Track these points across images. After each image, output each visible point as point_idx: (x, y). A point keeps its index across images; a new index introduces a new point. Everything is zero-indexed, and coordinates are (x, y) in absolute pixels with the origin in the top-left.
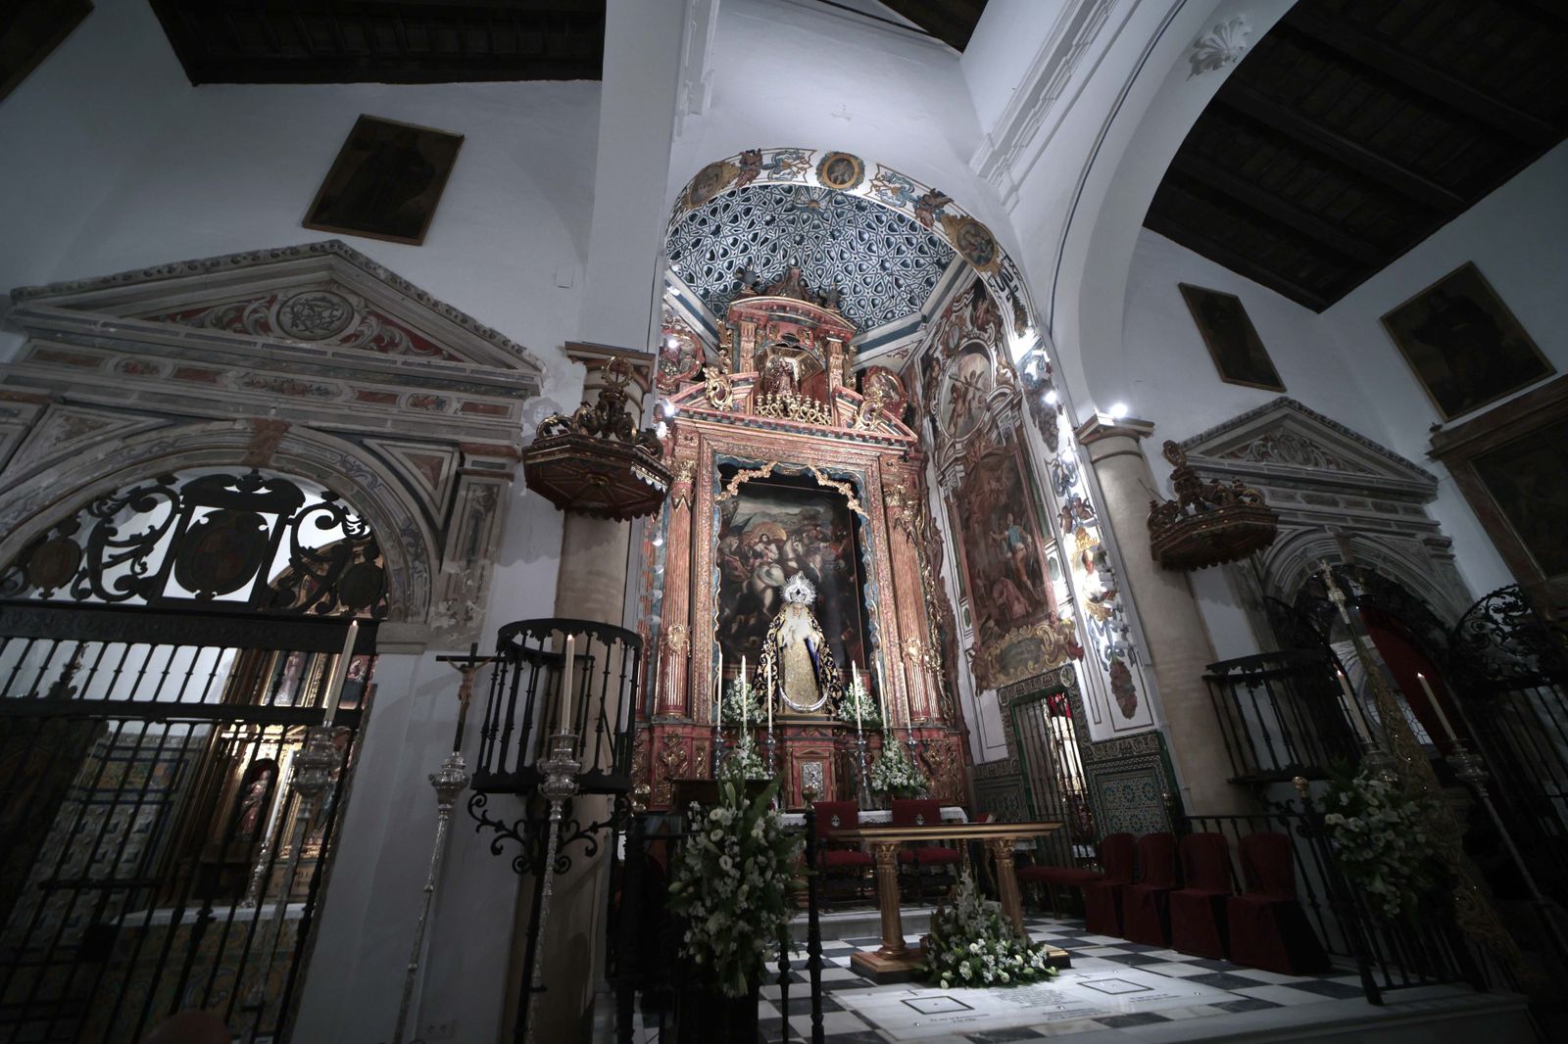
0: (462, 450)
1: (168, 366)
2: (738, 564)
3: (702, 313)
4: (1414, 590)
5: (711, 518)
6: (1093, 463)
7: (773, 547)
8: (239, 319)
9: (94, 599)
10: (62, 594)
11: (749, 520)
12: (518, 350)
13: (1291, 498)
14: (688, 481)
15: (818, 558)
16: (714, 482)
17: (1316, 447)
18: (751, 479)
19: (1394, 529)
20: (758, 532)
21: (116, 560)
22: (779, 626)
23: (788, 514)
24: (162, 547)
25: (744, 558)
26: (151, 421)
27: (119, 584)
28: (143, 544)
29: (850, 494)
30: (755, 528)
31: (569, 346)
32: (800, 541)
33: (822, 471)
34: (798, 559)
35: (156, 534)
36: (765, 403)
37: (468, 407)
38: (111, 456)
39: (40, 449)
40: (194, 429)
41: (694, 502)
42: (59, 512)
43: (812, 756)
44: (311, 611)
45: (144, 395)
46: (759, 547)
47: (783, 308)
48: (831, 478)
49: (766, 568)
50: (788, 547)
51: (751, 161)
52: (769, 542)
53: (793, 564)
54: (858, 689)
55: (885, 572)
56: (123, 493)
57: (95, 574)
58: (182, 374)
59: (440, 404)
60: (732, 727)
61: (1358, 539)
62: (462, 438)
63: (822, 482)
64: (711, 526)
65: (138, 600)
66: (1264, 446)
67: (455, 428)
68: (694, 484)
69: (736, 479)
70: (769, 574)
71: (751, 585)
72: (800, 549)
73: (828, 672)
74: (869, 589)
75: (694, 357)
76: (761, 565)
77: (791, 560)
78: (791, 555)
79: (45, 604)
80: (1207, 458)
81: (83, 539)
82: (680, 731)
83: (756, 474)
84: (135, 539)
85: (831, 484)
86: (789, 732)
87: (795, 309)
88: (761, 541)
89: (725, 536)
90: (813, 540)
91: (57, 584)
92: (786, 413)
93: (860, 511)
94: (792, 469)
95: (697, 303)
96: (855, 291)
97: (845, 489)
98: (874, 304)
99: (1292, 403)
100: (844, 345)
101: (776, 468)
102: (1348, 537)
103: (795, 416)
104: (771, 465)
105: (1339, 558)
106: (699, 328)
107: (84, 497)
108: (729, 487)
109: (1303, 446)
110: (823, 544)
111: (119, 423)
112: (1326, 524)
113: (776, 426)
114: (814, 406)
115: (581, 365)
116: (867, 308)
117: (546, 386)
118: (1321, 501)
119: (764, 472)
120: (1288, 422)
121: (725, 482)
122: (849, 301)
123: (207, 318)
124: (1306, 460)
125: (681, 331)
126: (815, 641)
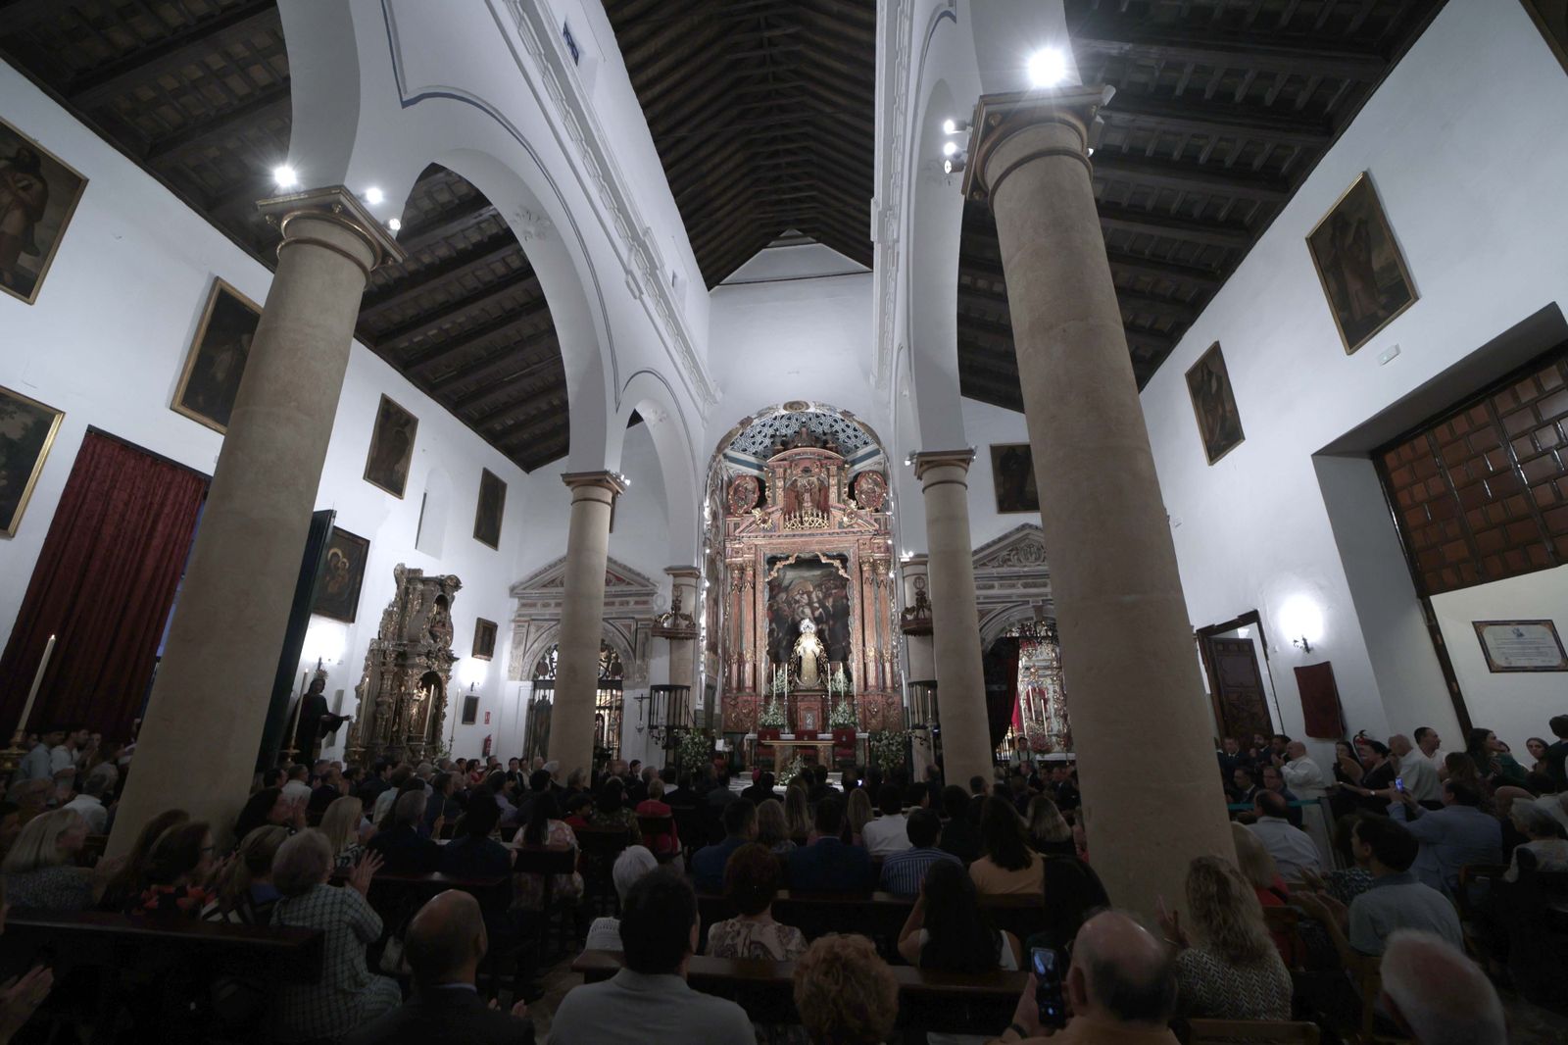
0: (637, 621)
2: (786, 608)
5: (763, 592)
6: (904, 578)
7: (805, 596)
10: (547, 678)
11: (792, 582)
12: (648, 580)
13: (1013, 586)
14: (751, 573)
15: (831, 600)
16: (765, 571)
18: (785, 565)
20: (797, 588)
23: (814, 575)
25: (789, 604)
26: (553, 623)
29: (840, 566)
30: (795, 586)
31: (666, 570)
32: (821, 591)
33: (824, 555)
34: (819, 601)
36: (790, 519)
37: (637, 603)
38: (547, 637)
39: (532, 637)
41: (754, 584)
42: (541, 655)
43: (809, 709)
44: (605, 678)
45: (550, 614)
46: (798, 597)
47: (799, 454)
48: (829, 557)
49: (801, 608)
50: (814, 596)
51: (746, 422)
52: (803, 594)
53: (816, 605)
54: (840, 675)
55: (858, 611)
56: (553, 647)
57: (552, 671)
58: (558, 605)
59: (628, 603)
60: (768, 698)
61: (1049, 606)
62: (636, 616)
63: (823, 561)
64: (763, 596)
66: (1009, 555)
67: (633, 612)
68: (754, 573)
69: (776, 567)
70: (802, 612)
71: (793, 619)
72: (821, 595)
74: (851, 619)
75: (754, 493)
76: (798, 607)
77: (815, 603)
78: (815, 600)
79: (544, 681)
81: (547, 661)
82: (749, 698)
83: (788, 562)
85: (828, 561)
86: (799, 698)
87: (806, 453)
88: (799, 593)
89: (779, 593)
90: (828, 589)
91: (545, 674)
92: (802, 523)
93: (845, 576)
94: (807, 556)
95: (752, 459)
96: (844, 431)
97: (837, 563)
98: (856, 437)
99: (1031, 526)
100: (838, 468)
101: (798, 557)
102: (1041, 606)
103: (807, 525)
104: (795, 555)
105: (1032, 618)
106: (755, 472)
107: (545, 649)
108: (772, 573)
109: (1039, 549)
110: (834, 591)
111: (546, 625)
112: (1030, 600)
113: (794, 536)
114: (818, 516)
115: (671, 576)
116: (853, 439)
117: (660, 590)
118: (1035, 586)
119: (791, 561)
120: (1030, 537)
121: (771, 569)
122: (842, 436)
123: (558, 581)
124: (1036, 559)
125: (745, 477)
126: (817, 651)
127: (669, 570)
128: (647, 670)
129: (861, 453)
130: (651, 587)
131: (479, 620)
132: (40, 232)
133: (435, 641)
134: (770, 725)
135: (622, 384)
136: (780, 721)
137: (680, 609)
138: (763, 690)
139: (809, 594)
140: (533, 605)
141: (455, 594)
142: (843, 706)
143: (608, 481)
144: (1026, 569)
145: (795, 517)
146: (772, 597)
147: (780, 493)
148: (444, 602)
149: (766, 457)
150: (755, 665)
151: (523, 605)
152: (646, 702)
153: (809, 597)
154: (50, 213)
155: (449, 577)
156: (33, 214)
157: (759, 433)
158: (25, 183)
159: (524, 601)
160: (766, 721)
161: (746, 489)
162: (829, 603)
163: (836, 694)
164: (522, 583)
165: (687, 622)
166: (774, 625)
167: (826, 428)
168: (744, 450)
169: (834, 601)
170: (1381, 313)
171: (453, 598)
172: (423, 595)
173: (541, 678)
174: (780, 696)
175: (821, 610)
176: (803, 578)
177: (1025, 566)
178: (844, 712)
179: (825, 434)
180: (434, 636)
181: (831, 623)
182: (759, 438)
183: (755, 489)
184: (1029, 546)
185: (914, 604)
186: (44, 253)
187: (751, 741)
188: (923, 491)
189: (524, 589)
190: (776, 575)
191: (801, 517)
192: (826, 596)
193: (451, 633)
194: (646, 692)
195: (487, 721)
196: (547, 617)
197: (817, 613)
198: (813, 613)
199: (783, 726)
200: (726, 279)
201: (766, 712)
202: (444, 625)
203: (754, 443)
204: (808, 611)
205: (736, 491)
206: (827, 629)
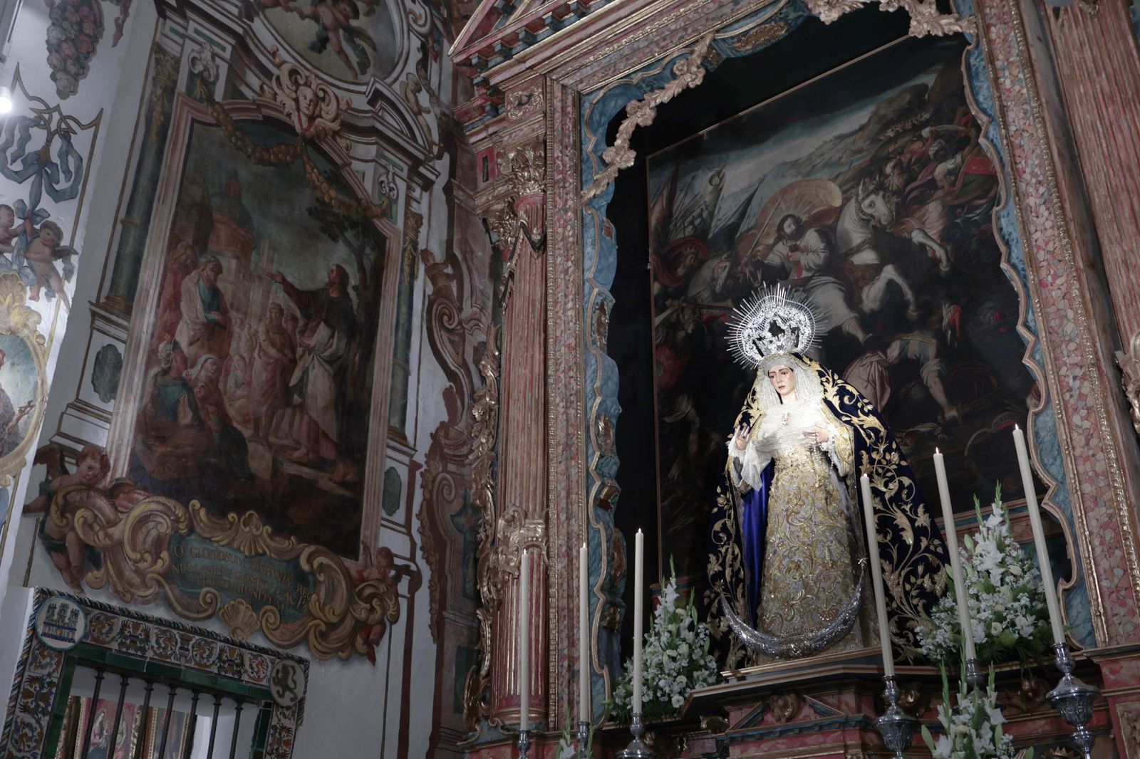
5: (580, 242)
7: (812, 238)
11: (749, 201)
14: (535, 188)
15: (934, 211)
16: (581, 163)
18: (660, 108)
20: (772, 221)
23: (841, 138)
30: (764, 211)
32: (881, 187)
34: (877, 236)
53: (868, 257)
63: (830, 16)
64: (580, 264)
68: (545, 191)
69: (624, 128)
72: (880, 208)
73: (902, 520)
77: (859, 249)
83: (668, 92)
88: (781, 236)
89: (700, 263)
90: (909, 172)
104: (701, 48)
110: (941, 169)
139: (826, 223)
153: (829, 234)
169: (950, 212)
175: (889, 272)
176: (795, 164)
181: (948, 313)
197: (872, 295)
198: (852, 300)
206: (931, 350)
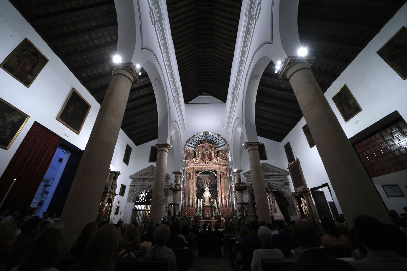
1: (142, 180)
3: (194, 147)
4: (279, 190)
5: (195, 180)
6: (234, 176)
7: (206, 181)
8: (145, 175)
9: (141, 202)
10: (139, 202)
11: (202, 177)
12: (168, 175)
14: (192, 175)
15: (212, 182)
16: (196, 174)
17: (269, 169)
19: (279, 181)
20: (203, 179)
21: (141, 198)
22: (204, 194)
23: (208, 176)
24: (144, 197)
25: (201, 183)
26: (141, 186)
27: (142, 200)
28: (143, 197)
29: (215, 173)
32: (210, 180)
33: (211, 170)
34: (209, 183)
35: (144, 196)
36: (202, 161)
38: (139, 189)
39: (135, 190)
40: (144, 186)
41: (193, 178)
42: (137, 195)
43: (207, 212)
46: (204, 182)
47: (205, 145)
48: (212, 171)
49: (204, 185)
50: (208, 181)
51: (194, 136)
52: (205, 181)
53: (208, 184)
54: (215, 202)
55: (220, 185)
56: (141, 193)
57: (140, 200)
58: (143, 181)
60: (197, 208)
61: (271, 184)
62: (165, 185)
63: (211, 172)
65: (143, 202)
68: (193, 175)
69: (199, 173)
70: (205, 185)
71: (202, 187)
72: (209, 181)
74: (218, 187)
75: (193, 154)
76: (204, 184)
78: (208, 182)
79: (138, 202)
80: (248, 175)
81: (139, 197)
82: (191, 209)
83: (202, 172)
84: (142, 197)
85: (212, 172)
86: (205, 209)
87: (206, 145)
89: (199, 180)
90: (211, 179)
91: (138, 201)
92: (205, 162)
93: (216, 176)
94: (207, 171)
95: (193, 146)
96: (216, 140)
97: (214, 173)
98: (219, 141)
99: (265, 163)
100: (214, 149)
101: (204, 171)
102: (269, 183)
103: (207, 163)
104: (204, 170)
105: (267, 187)
106: (193, 149)
107: (138, 193)
108: (198, 175)
109: (267, 169)
110: (213, 180)
111: (139, 186)
112: (266, 182)
113: (203, 165)
114: (209, 160)
115: (174, 174)
116: (218, 142)
117: (171, 178)
118: (267, 178)
119: (203, 172)
120: (265, 166)
121: (197, 174)
122: (215, 141)
123: (143, 175)
124: (267, 172)
125: (191, 150)
126: (209, 196)
127: (174, 173)
128: (167, 200)
129: (220, 145)
130: (169, 177)
131: (122, 184)
132: (34, 71)
133: (112, 189)
134: (198, 216)
135: (171, 122)
136: (200, 215)
137: (177, 183)
138: (195, 206)
139: (207, 181)
140: (136, 181)
141: (118, 176)
142: (217, 211)
143: (168, 147)
144: (264, 174)
145: (204, 161)
146: (197, 181)
147: (200, 155)
148: (115, 179)
149: (196, 146)
150: (193, 199)
151: (133, 181)
152: (168, 208)
154: (38, 66)
155: (118, 171)
156: (34, 66)
157: (195, 139)
158: (34, 58)
159: (134, 180)
160: (196, 215)
161: (191, 153)
162: (212, 183)
163: (215, 208)
164: (133, 175)
165: (179, 186)
166: (197, 189)
167: (211, 139)
168: (191, 143)
169: (213, 183)
170: (353, 113)
171: (118, 177)
172: (110, 176)
173: (137, 202)
174: (200, 208)
175: (209, 185)
176: (205, 176)
177: (264, 173)
178: (217, 212)
179: (211, 140)
180: (112, 188)
181: (212, 188)
182: (195, 141)
183: (193, 153)
184: (264, 168)
185: (238, 182)
186: (34, 76)
187: (192, 220)
188: (248, 152)
189: (134, 177)
190: (199, 175)
191: (205, 160)
192: (211, 181)
193: (116, 187)
194: (168, 205)
195: (121, 214)
196: (140, 184)
197: (209, 186)
198: (208, 186)
199: (201, 216)
200: (190, 102)
201: (196, 212)
202: (114, 185)
203: (193, 142)
204: (206, 185)
205: (188, 154)
206: (211, 190)
